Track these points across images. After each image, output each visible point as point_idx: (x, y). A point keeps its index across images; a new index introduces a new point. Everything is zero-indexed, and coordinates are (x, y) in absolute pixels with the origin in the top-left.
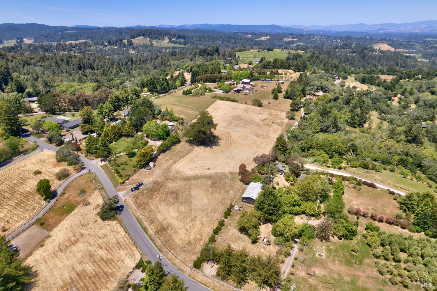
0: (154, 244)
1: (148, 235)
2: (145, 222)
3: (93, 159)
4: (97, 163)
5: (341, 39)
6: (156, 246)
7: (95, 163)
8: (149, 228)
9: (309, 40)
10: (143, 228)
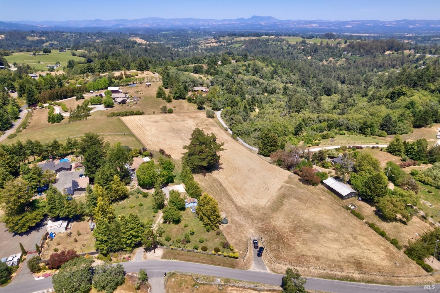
0: (377, 283)
1: (359, 281)
2: (336, 273)
3: (130, 257)
4: (145, 258)
5: (95, 35)
6: (382, 283)
7: (143, 260)
8: (350, 275)
9: (59, 38)
10: (343, 280)
